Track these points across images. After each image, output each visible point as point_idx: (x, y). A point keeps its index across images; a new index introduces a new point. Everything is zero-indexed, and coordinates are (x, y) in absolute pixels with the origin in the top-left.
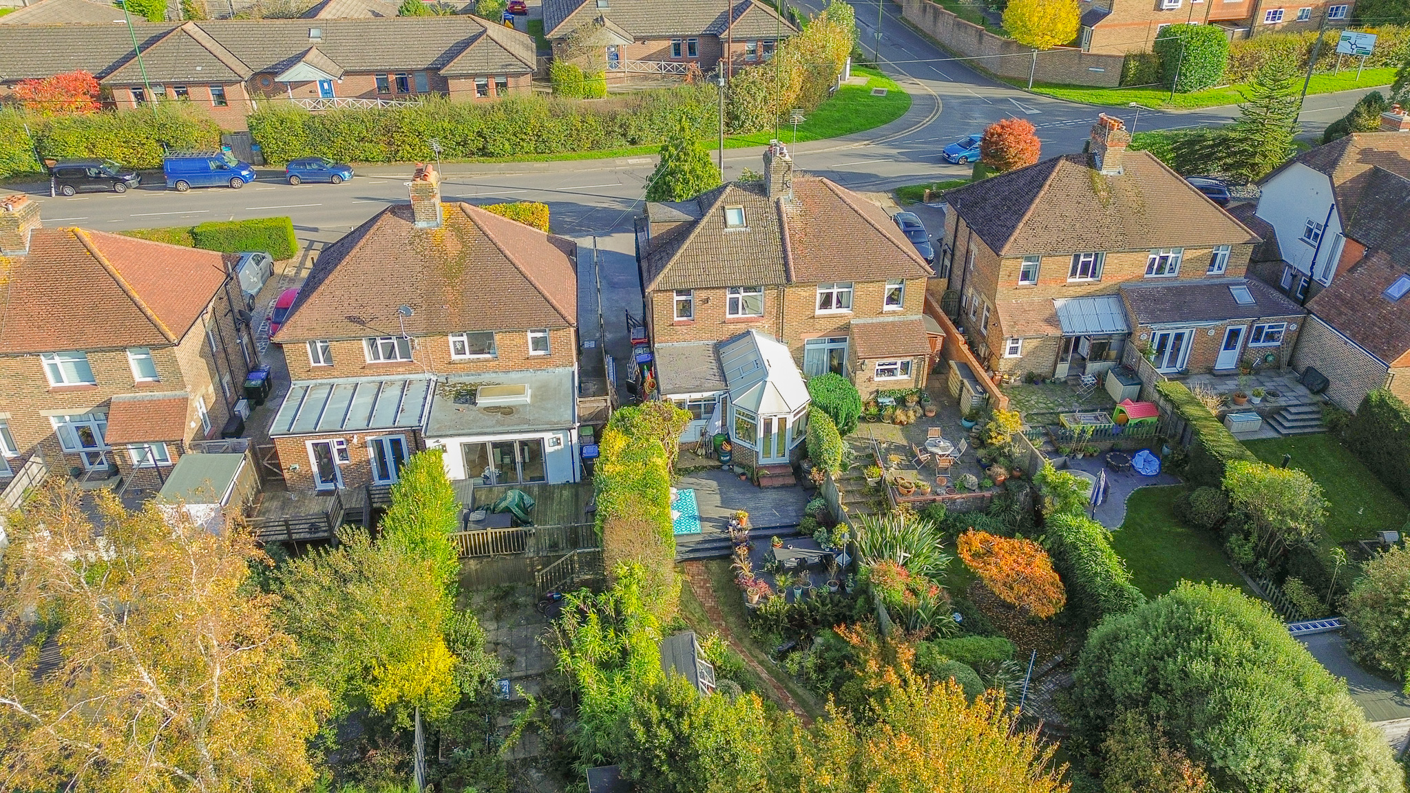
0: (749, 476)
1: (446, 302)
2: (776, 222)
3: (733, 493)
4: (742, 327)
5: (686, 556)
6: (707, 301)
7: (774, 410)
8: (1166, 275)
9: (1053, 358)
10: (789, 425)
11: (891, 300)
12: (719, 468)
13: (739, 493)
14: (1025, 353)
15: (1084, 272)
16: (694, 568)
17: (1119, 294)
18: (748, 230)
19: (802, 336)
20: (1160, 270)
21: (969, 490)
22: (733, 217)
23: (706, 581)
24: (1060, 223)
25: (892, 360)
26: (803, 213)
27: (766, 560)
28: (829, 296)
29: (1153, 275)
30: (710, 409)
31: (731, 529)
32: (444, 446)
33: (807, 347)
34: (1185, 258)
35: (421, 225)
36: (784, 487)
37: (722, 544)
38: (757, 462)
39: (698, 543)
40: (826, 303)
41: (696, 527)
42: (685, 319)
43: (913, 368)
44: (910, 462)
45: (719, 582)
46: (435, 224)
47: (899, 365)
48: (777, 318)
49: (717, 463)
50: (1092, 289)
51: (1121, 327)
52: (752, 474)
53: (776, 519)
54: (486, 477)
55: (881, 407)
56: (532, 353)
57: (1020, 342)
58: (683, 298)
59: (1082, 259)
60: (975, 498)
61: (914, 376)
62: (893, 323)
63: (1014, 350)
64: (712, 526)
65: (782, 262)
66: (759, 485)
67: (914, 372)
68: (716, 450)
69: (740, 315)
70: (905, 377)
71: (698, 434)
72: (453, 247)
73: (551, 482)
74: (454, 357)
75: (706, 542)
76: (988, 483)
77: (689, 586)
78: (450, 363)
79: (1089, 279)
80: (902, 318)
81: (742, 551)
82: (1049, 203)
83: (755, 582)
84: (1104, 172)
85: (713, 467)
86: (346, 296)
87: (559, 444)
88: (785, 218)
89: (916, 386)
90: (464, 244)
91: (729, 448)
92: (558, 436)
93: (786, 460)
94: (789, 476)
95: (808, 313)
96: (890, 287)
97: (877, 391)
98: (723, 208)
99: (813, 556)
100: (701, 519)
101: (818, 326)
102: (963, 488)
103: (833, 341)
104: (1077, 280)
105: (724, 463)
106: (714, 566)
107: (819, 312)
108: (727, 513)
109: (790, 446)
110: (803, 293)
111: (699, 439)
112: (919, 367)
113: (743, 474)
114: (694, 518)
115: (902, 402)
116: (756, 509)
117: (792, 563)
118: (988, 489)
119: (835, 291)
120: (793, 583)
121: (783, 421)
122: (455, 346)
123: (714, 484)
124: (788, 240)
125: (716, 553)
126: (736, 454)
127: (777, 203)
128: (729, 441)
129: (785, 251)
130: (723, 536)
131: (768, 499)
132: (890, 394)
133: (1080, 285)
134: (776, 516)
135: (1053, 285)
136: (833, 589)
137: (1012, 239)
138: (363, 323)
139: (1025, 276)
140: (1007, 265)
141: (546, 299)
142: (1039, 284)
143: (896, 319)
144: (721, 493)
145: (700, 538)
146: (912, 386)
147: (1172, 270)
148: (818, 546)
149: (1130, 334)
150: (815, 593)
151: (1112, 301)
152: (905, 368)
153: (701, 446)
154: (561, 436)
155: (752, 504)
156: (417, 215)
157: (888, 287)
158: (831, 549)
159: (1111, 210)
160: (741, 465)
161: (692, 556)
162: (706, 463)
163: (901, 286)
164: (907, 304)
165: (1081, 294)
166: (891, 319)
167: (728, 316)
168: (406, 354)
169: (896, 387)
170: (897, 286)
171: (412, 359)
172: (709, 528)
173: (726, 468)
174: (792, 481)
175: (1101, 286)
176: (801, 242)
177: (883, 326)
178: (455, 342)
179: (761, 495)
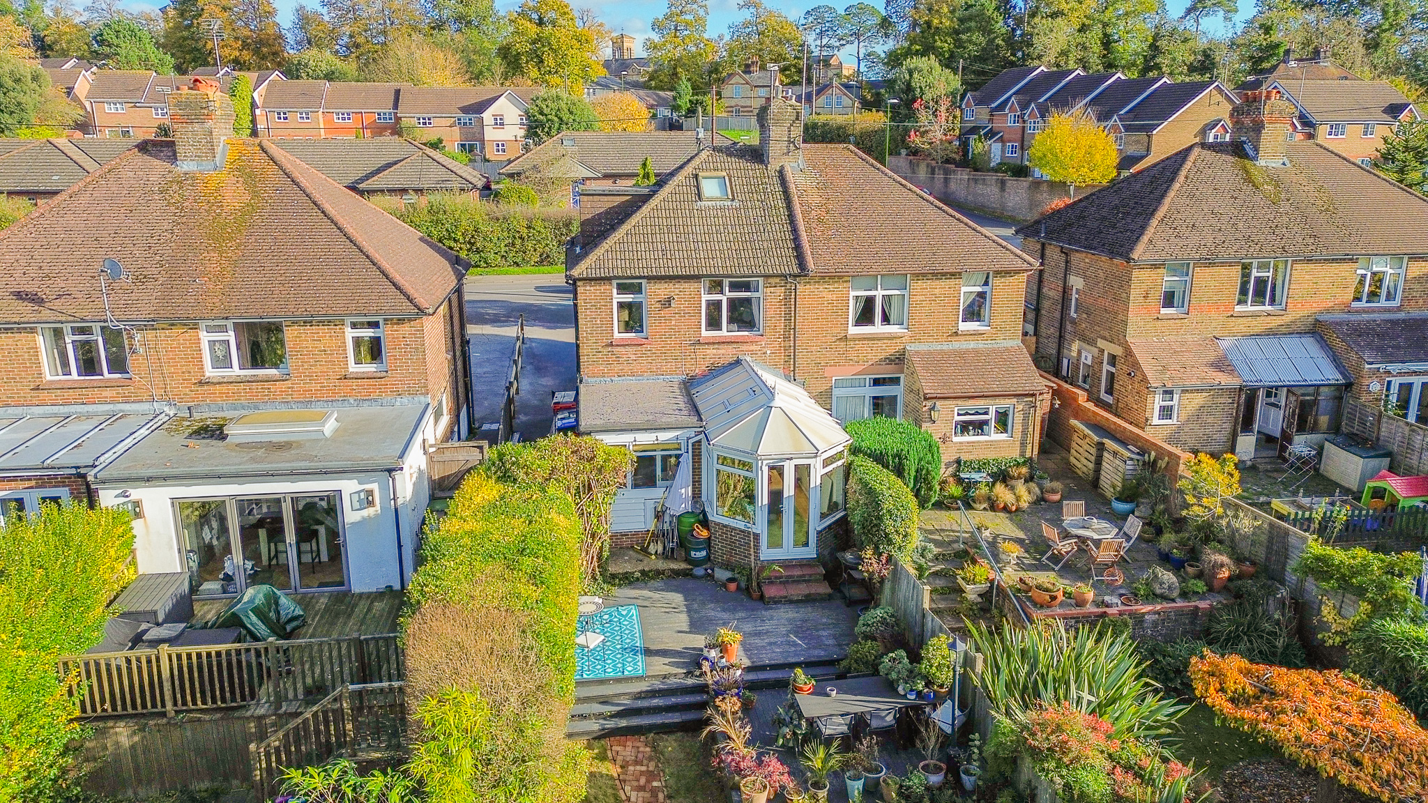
0: (743, 585)
1: (203, 274)
2: (779, 195)
3: (712, 611)
4: (726, 354)
5: (611, 724)
6: (668, 302)
7: (787, 449)
8: (1383, 303)
9: (1228, 426)
10: (815, 480)
11: (973, 313)
12: (686, 574)
13: (724, 610)
14: (1183, 417)
15: (1260, 293)
16: (627, 749)
17: (1317, 330)
18: (736, 204)
19: (828, 371)
20: (1373, 295)
21: (1164, 598)
22: (710, 188)
23: (651, 776)
24: (1213, 222)
25: (980, 404)
26: (820, 186)
27: (781, 723)
28: (869, 303)
29: (1363, 304)
30: (670, 467)
31: (706, 666)
32: (137, 504)
33: (836, 392)
34: (1410, 275)
35: (186, 166)
36: (808, 600)
37: (688, 699)
38: (757, 557)
39: (639, 696)
40: (866, 315)
41: (636, 665)
42: (632, 335)
43: (1016, 421)
44: (1039, 560)
45: (678, 777)
46: (211, 167)
47: (992, 415)
48: (786, 338)
49: (683, 566)
50: (1274, 322)
51: (1332, 375)
52: (749, 579)
53: (799, 648)
54: (227, 578)
55: (968, 485)
56: (353, 368)
57: (1176, 397)
58: (628, 298)
59: (1255, 273)
60: (1180, 612)
61: (1017, 435)
62: (976, 352)
63: (1166, 412)
64: (670, 664)
65: (791, 245)
66: (762, 597)
67: (1018, 428)
68: (681, 544)
69: (724, 332)
70: (1003, 436)
71: (650, 514)
72: (235, 196)
73: (356, 588)
74: (210, 372)
75: (653, 693)
76: (1200, 586)
77: (613, 787)
78: (201, 383)
79: (1268, 308)
80: (990, 345)
81: (730, 704)
82: (1191, 196)
83: (760, 763)
84: (1261, 162)
85: (676, 573)
86: (23, 262)
87: (371, 503)
88: (793, 189)
89: (1022, 454)
90: (255, 194)
91: (705, 533)
92: (368, 487)
93: (810, 552)
94: (816, 581)
95: (835, 331)
96: (968, 290)
97: (958, 462)
98: (696, 176)
99: (883, 710)
100: (648, 652)
101: (852, 355)
102: (1153, 596)
103: (877, 382)
104: (1249, 308)
105: (696, 563)
106: (670, 745)
107: (854, 330)
108: (699, 641)
109: (815, 525)
110: (826, 293)
111: (651, 525)
112: (1026, 418)
113: (731, 580)
114: (634, 651)
115: (1002, 477)
116: (758, 634)
117: (836, 727)
118: (1202, 597)
119: (879, 294)
120: (846, 766)
121: (802, 474)
122: (212, 350)
123: (678, 598)
124: (799, 217)
125: (676, 718)
126: (717, 545)
127: (781, 174)
128: (705, 523)
129: (795, 230)
130: (690, 681)
131: (780, 620)
132: (980, 466)
133: (1254, 315)
134: (796, 645)
135: (1214, 314)
136: (935, 779)
137: (1145, 238)
138: (40, 302)
139: (1169, 299)
140: (1142, 280)
141: (383, 272)
142: (1192, 314)
143: (981, 345)
144: (689, 611)
145: (643, 686)
146: (1015, 453)
147: (1389, 297)
148: (889, 688)
149: (1349, 386)
150: (894, 787)
151: (1309, 342)
152: (1003, 420)
153: (656, 536)
154: (374, 487)
155: (748, 627)
156: (180, 150)
157: (964, 289)
158: (919, 694)
159: (1285, 207)
160: (727, 566)
161: (623, 723)
162: (662, 565)
163: (985, 289)
164: (997, 321)
165: (1257, 330)
166: (972, 345)
167: (705, 333)
168: (118, 364)
169: (990, 455)
170: (979, 289)
171: (131, 375)
172: (660, 666)
173: (699, 571)
174: (824, 589)
175: (1287, 319)
176: (820, 220)
177: (961, 354)
178: (212, 343)
179: (767, 614)
